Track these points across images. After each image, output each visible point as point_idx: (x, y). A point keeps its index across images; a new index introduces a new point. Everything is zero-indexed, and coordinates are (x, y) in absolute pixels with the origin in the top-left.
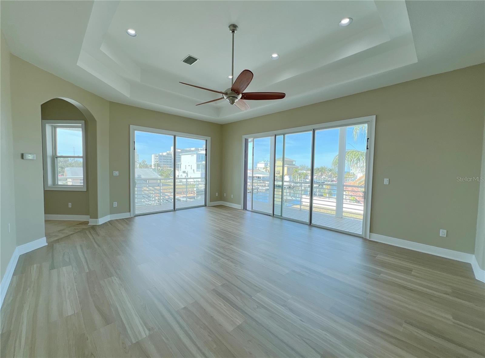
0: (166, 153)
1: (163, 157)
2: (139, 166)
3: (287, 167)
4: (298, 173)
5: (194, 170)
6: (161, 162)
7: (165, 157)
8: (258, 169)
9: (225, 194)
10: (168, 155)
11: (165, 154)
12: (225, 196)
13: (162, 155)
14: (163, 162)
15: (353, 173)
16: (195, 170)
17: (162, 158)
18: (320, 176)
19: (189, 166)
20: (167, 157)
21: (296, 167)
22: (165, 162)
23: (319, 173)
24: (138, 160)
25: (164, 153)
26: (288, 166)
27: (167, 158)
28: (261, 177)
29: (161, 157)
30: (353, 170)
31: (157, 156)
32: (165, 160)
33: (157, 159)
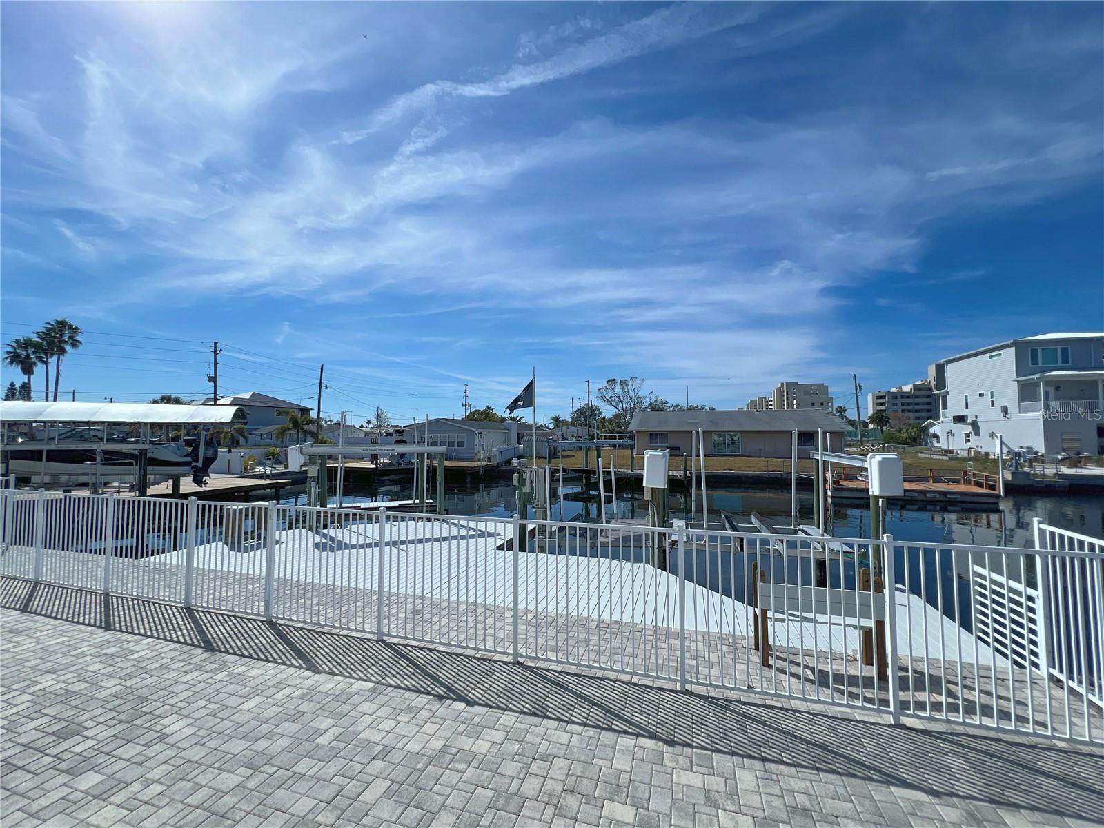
1: (902, 397)
5: (1005, 410)
7: (908, 397)
10: (920, 390)
11: (907, 389)
13: (898, 393)
16: (1013, 405)
17: (899, 400)
19: (981, 395)
20: (917, 397)
29: (896, 397)
31: (881, 397)
32: (908, 404)
33: (881, 404)
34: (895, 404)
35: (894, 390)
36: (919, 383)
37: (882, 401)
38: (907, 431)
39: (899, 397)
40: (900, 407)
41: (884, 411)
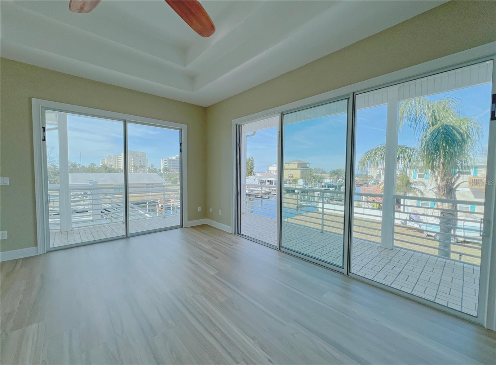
0: (175, 157)
1: (173, 161)
2: (148, 170)
3: (301, 170)
4: (312, 176)
6: (170, 166)
8: (270, 173)
9: (211, 209)
12: (211, 211)
13: (171, 159)
14: (172, 166)
15: (371, 175)
18: (336, 179)
21: (311, 170)
22: (174, 166)
23: (335, 176)
24: (148, 165)
25: (173, 157)
26: (302, 168)
28: (273, 181)
29: (171, 161)
30: (370, 172)
31: (166, 160)
32: (174, 164)
33: (166, 163)
34: (170, 164)
38: (176, 176)
39: (172, 161)
41: (167, 166)
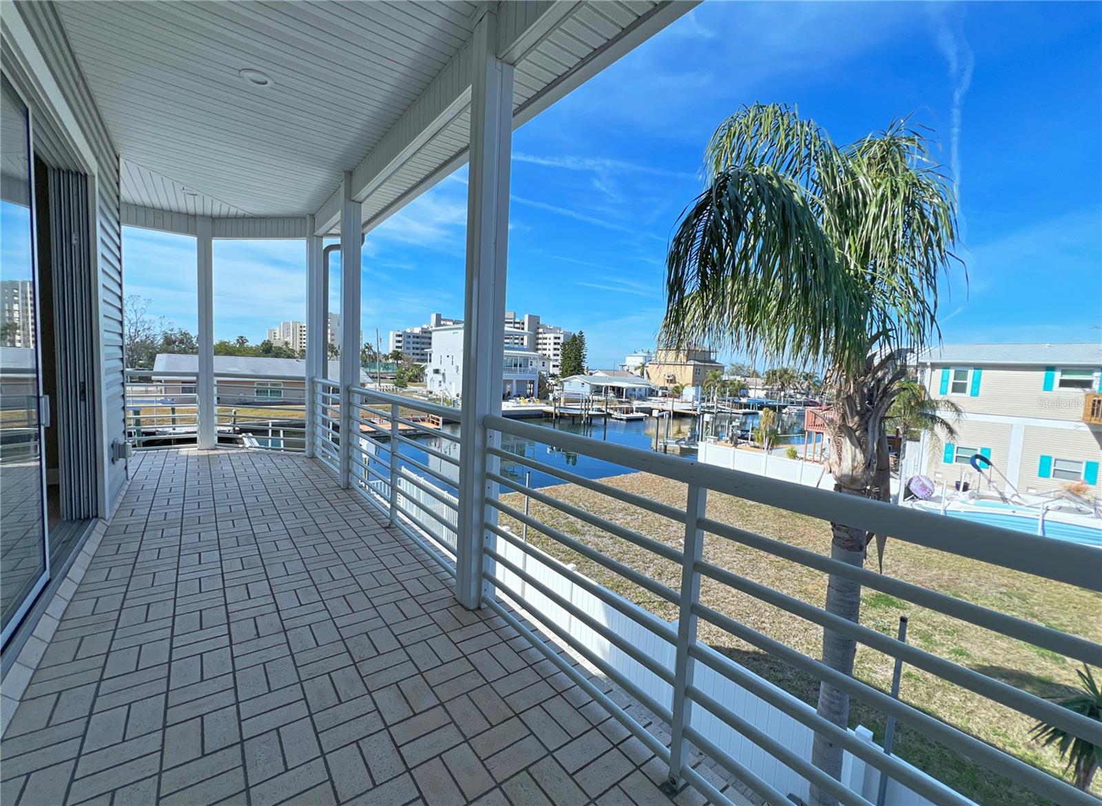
1: (414, 337)
6: (408, 348)
7: (418, 337)
8: (628, 370)
10: (425, 332)
11: (417, 330)
13: (411, 333)
14: (414, 348)
17: (411, 340)
18: (778, 389)
20: (423, 338)
22: (417, 349)
27: (423, 340)
28: (623, 389)
29: (409, 337)
31: (400, 336)
32: (418, 343)
33: (399, 342)
34: (408, 343)
35: (408, 331)
36: (425, 326)
37: (400, 339)
40: (412, 345)
41: (400, 347)
